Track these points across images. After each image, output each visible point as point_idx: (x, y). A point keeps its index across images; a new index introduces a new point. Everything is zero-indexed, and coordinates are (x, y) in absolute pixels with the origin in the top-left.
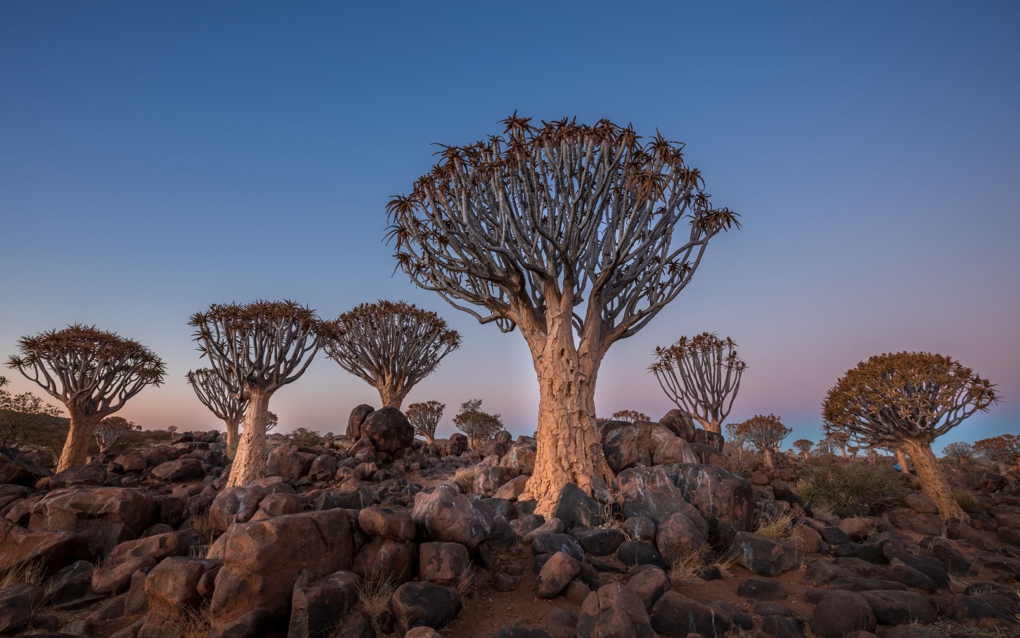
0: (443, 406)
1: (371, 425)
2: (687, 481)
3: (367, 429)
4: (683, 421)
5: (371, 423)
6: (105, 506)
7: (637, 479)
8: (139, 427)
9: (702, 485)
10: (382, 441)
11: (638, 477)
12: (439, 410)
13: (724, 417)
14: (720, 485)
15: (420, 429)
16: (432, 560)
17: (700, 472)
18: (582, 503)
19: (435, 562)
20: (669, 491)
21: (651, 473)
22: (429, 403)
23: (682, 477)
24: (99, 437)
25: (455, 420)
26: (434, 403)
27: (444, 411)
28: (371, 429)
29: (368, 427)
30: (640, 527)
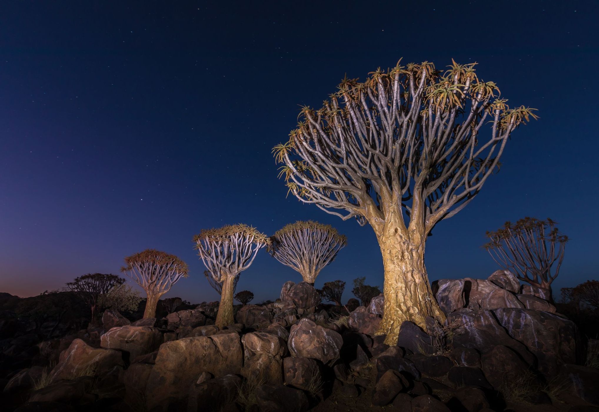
0: (344, 283)
1: (294, 293)
2: (511, 321)
3: (291, 295)
4: (507, 278)
5: (293, 291)
6: (133, 336)
7: (464, 319)
8: (189, 303)
9: (526, 325)
10: (301, 302)
11: (465, 317)
12: (343, 285)
13: (553, 279)
14: (544, 325)
15: (331, 297)
16: (290, 369)
17: (523, 315)
18: (417, 336)
19: (292, 371)
20: (494, 329)
21: (476, 314)
22: (336, 281)
23: (506, 319)
24: (168, 307)
25: (353, 292)
26: (339, 281)
27: (345, 286)
28: (293, 295)
29: (292, 294)
30: (465, 355)
